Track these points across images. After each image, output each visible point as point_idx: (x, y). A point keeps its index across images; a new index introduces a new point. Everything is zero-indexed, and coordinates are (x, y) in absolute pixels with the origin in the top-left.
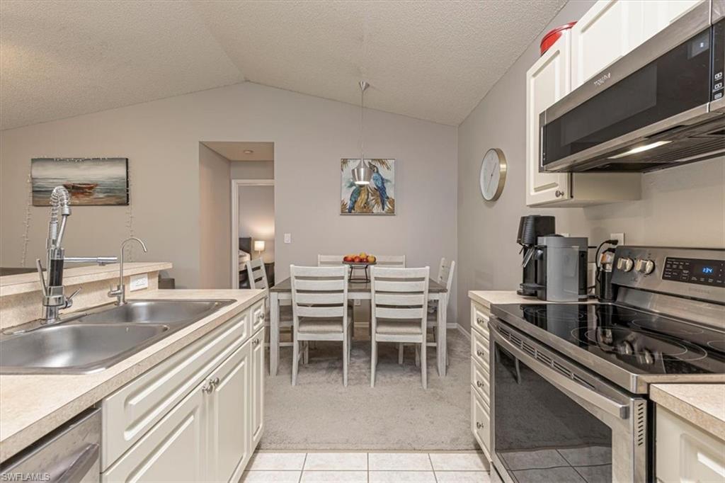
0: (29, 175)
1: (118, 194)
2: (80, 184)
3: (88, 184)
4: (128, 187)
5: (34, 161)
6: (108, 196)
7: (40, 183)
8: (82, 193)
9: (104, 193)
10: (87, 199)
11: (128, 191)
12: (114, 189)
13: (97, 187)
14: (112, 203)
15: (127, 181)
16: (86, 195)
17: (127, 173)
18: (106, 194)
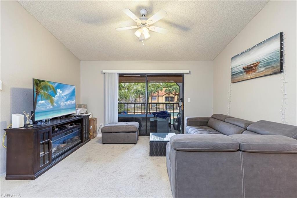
0: (230, 67)
1: (274, 65)
2: (250, 65)
3: (255, 64)
4: (282, 56)
5: (232, 58)
6: (267, 68)
7: (235, 70)
8: (251, 71)
9: (264, 67)
10: (254, 73)
11: (281, 60)
12: (271, 62)
13: (260, 64)
14: (269, 73)
15: (282, 52)
16: (253, 71)
17: (281, 44)
18: (264, 68)
